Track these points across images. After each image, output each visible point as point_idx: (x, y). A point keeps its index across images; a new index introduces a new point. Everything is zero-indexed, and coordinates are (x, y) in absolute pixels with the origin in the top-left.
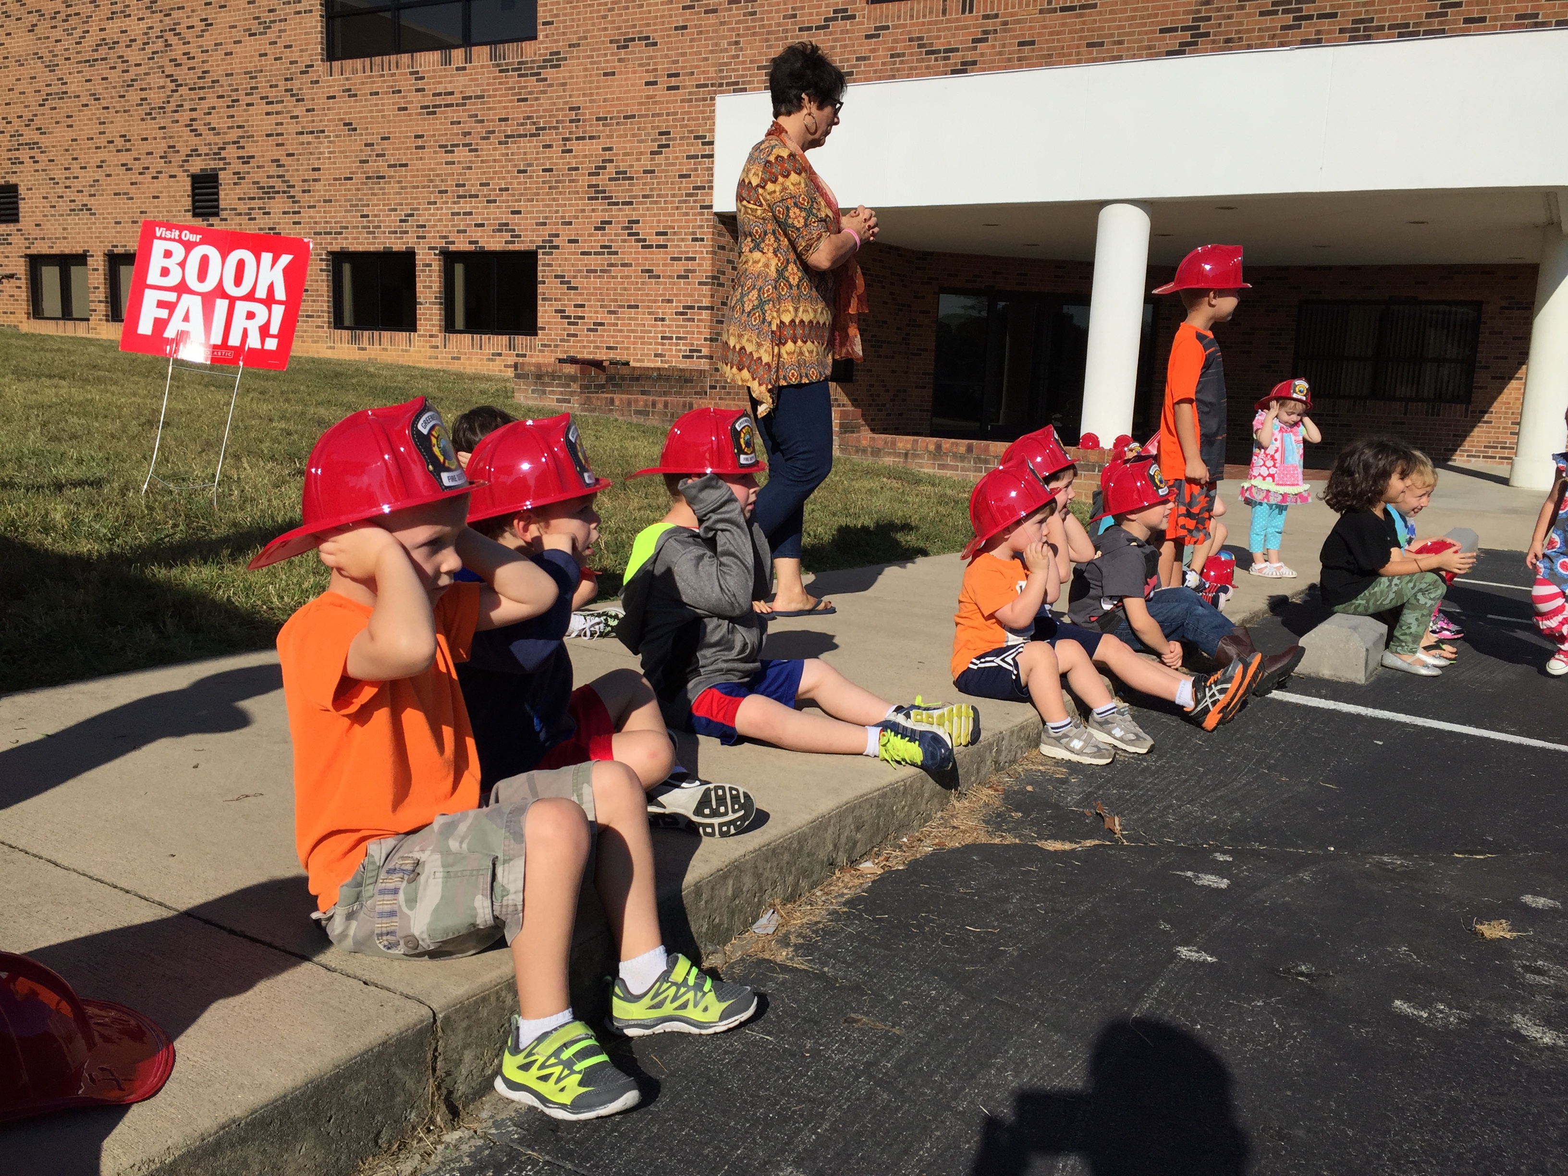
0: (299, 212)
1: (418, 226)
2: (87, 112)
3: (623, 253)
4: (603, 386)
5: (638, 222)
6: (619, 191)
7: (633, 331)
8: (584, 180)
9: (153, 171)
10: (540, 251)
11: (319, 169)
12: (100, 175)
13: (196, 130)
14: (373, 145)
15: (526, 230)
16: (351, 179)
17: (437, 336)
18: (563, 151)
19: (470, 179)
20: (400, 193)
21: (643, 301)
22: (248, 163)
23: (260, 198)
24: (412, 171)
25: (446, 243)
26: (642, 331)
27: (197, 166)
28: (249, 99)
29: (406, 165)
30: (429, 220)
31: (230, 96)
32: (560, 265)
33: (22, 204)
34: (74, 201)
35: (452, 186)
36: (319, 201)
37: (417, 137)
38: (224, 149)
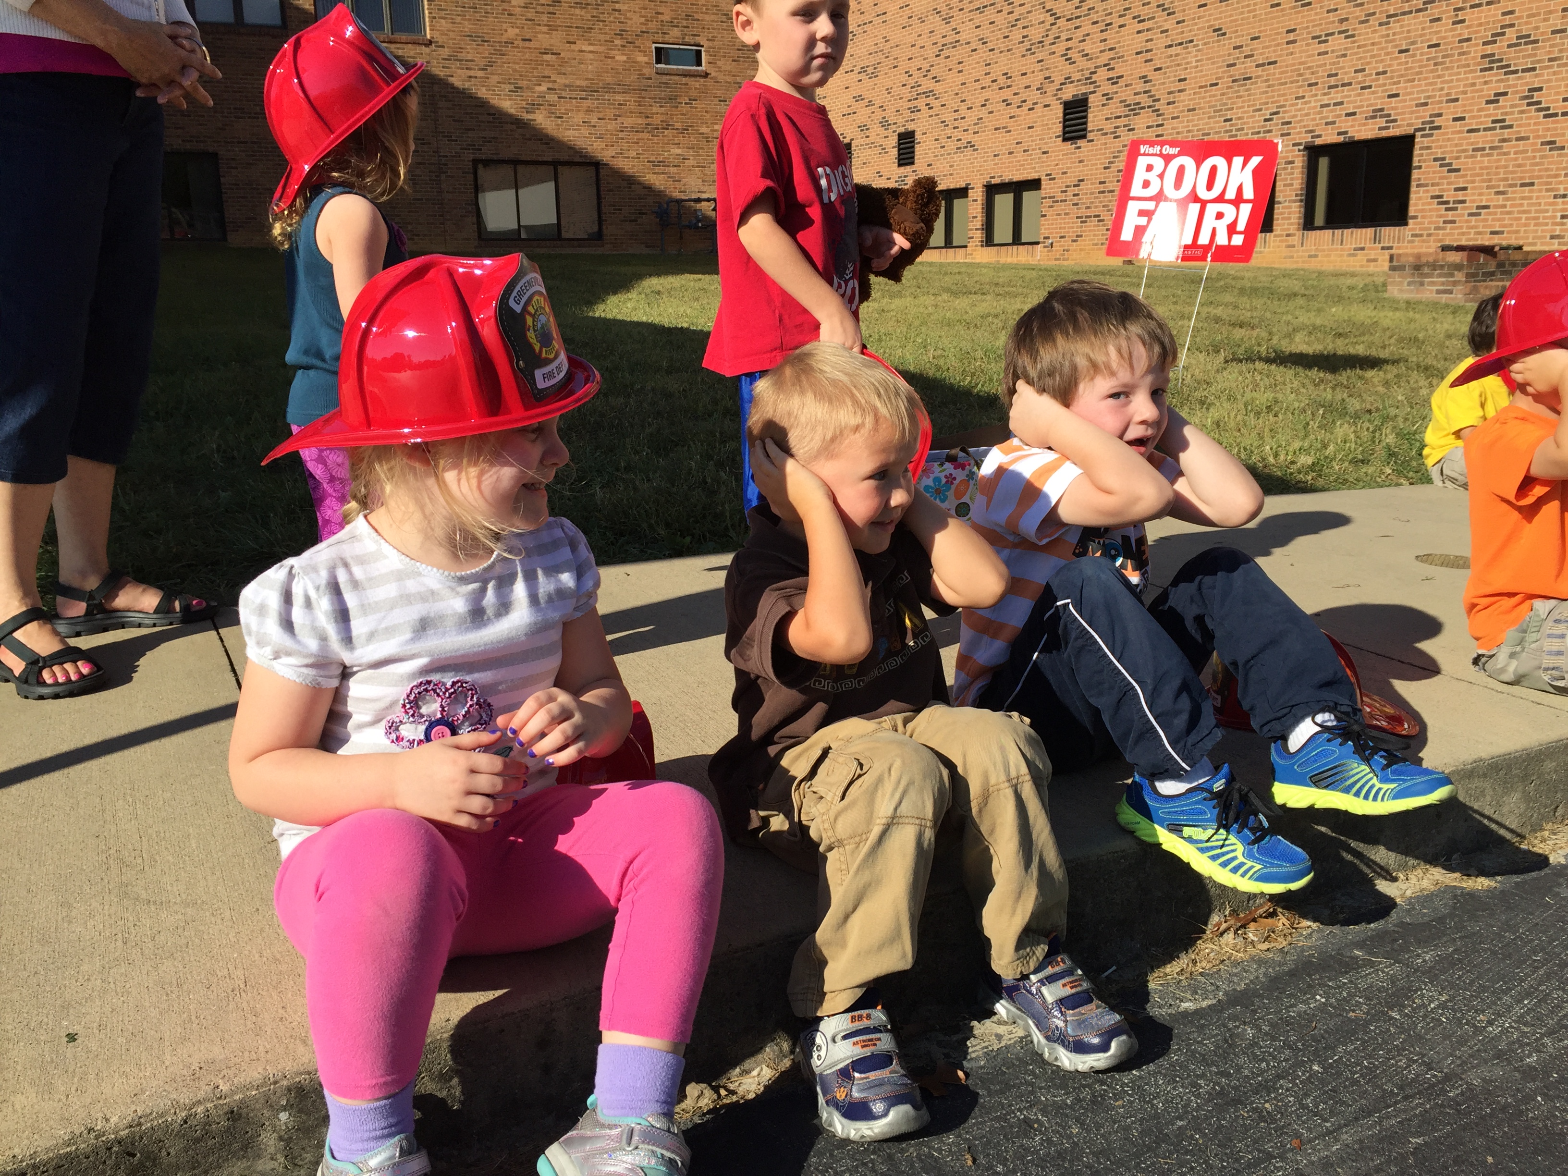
0: (1162, 125)
1: (1283, 124)
2: (975, 55)
3: (1519, 126)
4: (1492, 274)
5: (1541, 89)
6: (1519, 58)
7: (1525, 212)
8: (1476, 50)
9: (1029, 104)
10: (1418, 134)
11: (1185, 79)
12: (983, 112)
13: (1070, 59)
14: (1241, 47)
15: (1404, 113)
16: (1216, 84)
17: (1294, 235)
18: (1454, 23)
19: (1343, 68)
20: (1266, 92)
21: (1540, 177)
22: (1117, 83)
23: (1126, 116)
24: (1280, 67)
25: (1312, 137)
26: (1537, 211)
27: (1069, 93)
28: (1122, 21)
29: (1275, 62)
30: (1295, 116)
31: (1103, 21)
32: (1441, 147)
33: (917, 148)
34: (960, 140)
35: (1323, 77)
36: (1183, 111)
37: (1288, 32)
38: (1095, 73)
